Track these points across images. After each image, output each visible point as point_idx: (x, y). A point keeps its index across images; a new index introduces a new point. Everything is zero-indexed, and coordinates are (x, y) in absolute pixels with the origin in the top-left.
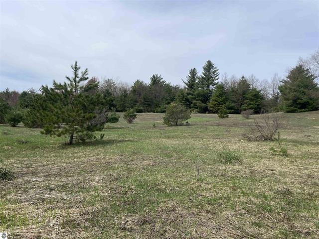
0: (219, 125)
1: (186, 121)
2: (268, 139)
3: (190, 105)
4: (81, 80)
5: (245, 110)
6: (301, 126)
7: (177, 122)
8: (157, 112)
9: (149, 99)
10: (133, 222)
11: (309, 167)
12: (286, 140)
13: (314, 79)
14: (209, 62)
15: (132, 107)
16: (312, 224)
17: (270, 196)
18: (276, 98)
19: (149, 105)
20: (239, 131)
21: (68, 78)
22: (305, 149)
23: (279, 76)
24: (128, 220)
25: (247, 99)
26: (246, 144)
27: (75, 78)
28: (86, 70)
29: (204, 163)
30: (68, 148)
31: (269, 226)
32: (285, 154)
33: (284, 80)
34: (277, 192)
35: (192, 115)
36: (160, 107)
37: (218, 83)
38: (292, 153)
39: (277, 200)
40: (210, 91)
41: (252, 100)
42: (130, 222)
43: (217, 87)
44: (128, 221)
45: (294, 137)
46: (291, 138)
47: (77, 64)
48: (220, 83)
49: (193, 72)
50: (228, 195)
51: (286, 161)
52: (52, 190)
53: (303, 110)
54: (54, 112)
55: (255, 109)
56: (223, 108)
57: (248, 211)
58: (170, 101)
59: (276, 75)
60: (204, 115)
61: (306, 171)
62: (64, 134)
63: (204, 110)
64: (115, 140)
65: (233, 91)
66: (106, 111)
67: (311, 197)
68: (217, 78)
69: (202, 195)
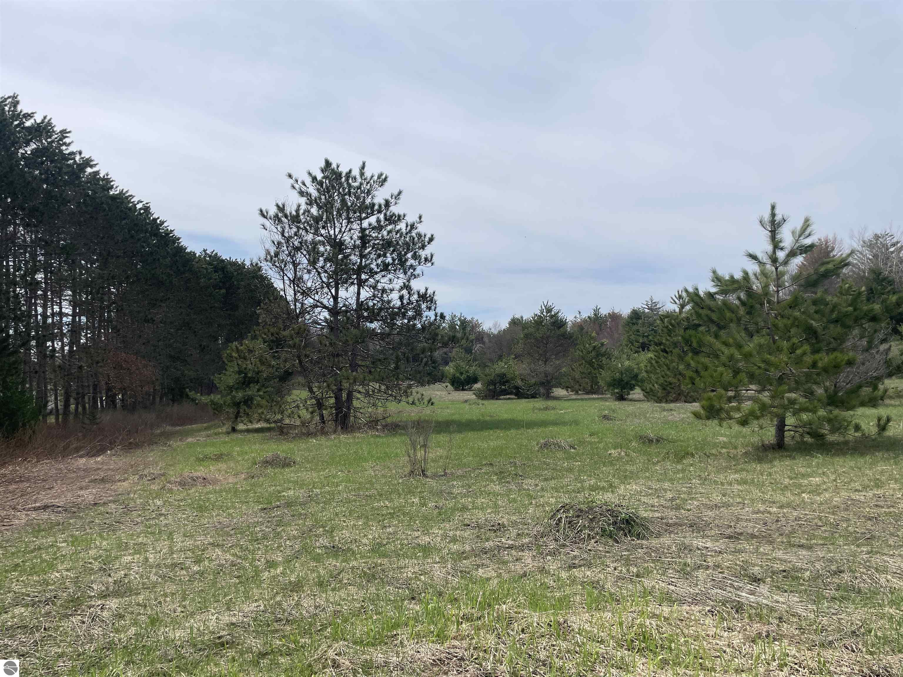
4: (792, 254)
21: (753, 257)
27: (774, 252)
28: (807, 224)
30: (775, 459)
47: (777, 211)
66: (883, 341)
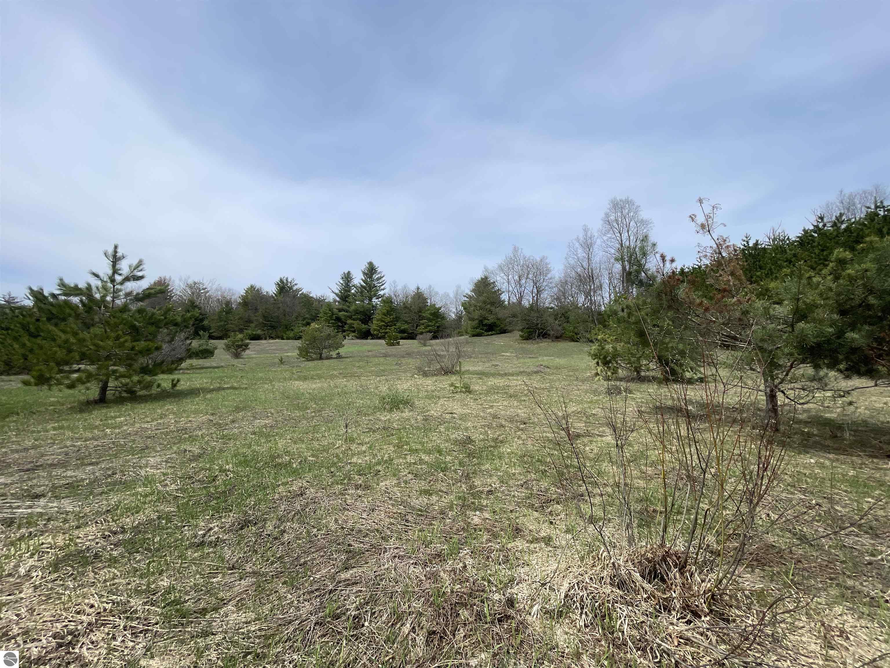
0: (385, 356)
1: (337, 351)
2: (447, 372)
3: (343, 327)
4: (127, 279)
5: (422, 333)
6: (487, 353)
7: (321, 354)
8: (288, 339)
9: (272, 318)
10: (222, 528)
11: (495, 404)
12: (468, 372)
13: (501, 294)
14: (371, 264)
15: (241, 331)
16: (495, 479)
17: (446, 448)
18: (460, 318)
19: (273, 327)
20: (413, 363)
21: (97, 276)
22: (492, 382)
23: (462, 288)
24: (211, 526)
25: (423, 318)
26: (420, 381)
27: (113, 275)
28: (140, 263)
29: (359, 413)
30: (94, 409)
31: (442, 491)
32: (468, 390)
33: (467, 294)
34: (456, 442)
35: (345, 342)
36: (292, 330)
37: (384, 294)
38: (476, 388)
39: (456, 453)
40: (373, 306)
41: (430, 320)
42: (216, 529)
43: (383, 301)
44: (211, 529)
45: (479, 368)
46: (476, 369)
47: (119, 250)
48: (387, 295)
49: (347, 278)
50: (389, 457)
51: (469, 399)
52: (37, 497)
53: (490, 333)
54: (59, 341)
55: (435, 333)
56: (392, 331)
57: (416, 475)
58: (310, 321)
59: (459, 287)
60: (364, 341)
61: (491, 410)
62: (83, 383)
63: (365, 335)
64: (202, 389)
65: (406, 307)
66: (187, 338)
67: (496, 443)
68: (382, 287)
69: (350, 463)
